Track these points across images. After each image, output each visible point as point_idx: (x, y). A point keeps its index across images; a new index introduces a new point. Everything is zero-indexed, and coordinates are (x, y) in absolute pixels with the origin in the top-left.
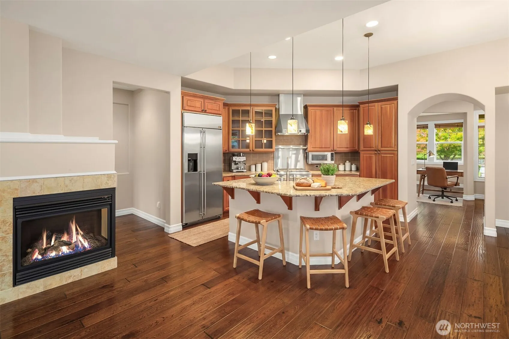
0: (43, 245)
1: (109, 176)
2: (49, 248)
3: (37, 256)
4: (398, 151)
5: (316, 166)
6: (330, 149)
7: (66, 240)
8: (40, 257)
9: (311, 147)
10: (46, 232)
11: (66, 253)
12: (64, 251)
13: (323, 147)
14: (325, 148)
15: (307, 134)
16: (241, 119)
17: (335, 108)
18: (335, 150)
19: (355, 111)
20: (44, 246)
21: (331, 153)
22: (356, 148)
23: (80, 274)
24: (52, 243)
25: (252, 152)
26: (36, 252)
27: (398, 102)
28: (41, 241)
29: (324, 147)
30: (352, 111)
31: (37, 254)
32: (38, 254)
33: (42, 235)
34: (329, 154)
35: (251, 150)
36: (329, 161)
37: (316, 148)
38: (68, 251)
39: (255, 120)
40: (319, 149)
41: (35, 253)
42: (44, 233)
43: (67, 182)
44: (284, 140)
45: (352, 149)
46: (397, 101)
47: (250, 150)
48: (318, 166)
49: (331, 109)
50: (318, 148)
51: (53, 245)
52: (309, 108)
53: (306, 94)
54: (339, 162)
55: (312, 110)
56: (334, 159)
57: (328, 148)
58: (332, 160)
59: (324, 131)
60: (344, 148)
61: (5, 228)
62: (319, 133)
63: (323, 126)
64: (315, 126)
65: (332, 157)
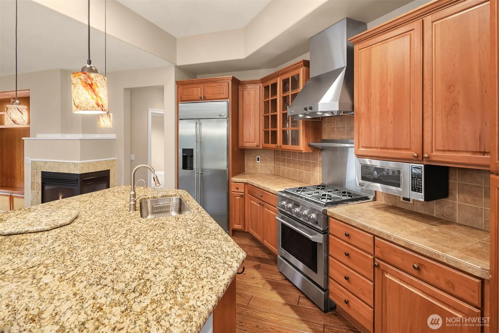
9: (360, 146)
16: (270, 99)
17: (429, 18)
18: (428, 160)
29: (391, 147)
35: (278, 146)
36: (406, 191)
39: (283, 97)
49: (416, 24)
50: (376, 148)
54: (461, 197)
55: (361, 50)
56: (422, 189)
57: (404, 149)
58: (415, 188)
59: (390, 100)
60: (467, 152)
61: (38, 187)
62: (378, 107)
63: (390, 84)
64: (368, 88)
65: (414, 180)
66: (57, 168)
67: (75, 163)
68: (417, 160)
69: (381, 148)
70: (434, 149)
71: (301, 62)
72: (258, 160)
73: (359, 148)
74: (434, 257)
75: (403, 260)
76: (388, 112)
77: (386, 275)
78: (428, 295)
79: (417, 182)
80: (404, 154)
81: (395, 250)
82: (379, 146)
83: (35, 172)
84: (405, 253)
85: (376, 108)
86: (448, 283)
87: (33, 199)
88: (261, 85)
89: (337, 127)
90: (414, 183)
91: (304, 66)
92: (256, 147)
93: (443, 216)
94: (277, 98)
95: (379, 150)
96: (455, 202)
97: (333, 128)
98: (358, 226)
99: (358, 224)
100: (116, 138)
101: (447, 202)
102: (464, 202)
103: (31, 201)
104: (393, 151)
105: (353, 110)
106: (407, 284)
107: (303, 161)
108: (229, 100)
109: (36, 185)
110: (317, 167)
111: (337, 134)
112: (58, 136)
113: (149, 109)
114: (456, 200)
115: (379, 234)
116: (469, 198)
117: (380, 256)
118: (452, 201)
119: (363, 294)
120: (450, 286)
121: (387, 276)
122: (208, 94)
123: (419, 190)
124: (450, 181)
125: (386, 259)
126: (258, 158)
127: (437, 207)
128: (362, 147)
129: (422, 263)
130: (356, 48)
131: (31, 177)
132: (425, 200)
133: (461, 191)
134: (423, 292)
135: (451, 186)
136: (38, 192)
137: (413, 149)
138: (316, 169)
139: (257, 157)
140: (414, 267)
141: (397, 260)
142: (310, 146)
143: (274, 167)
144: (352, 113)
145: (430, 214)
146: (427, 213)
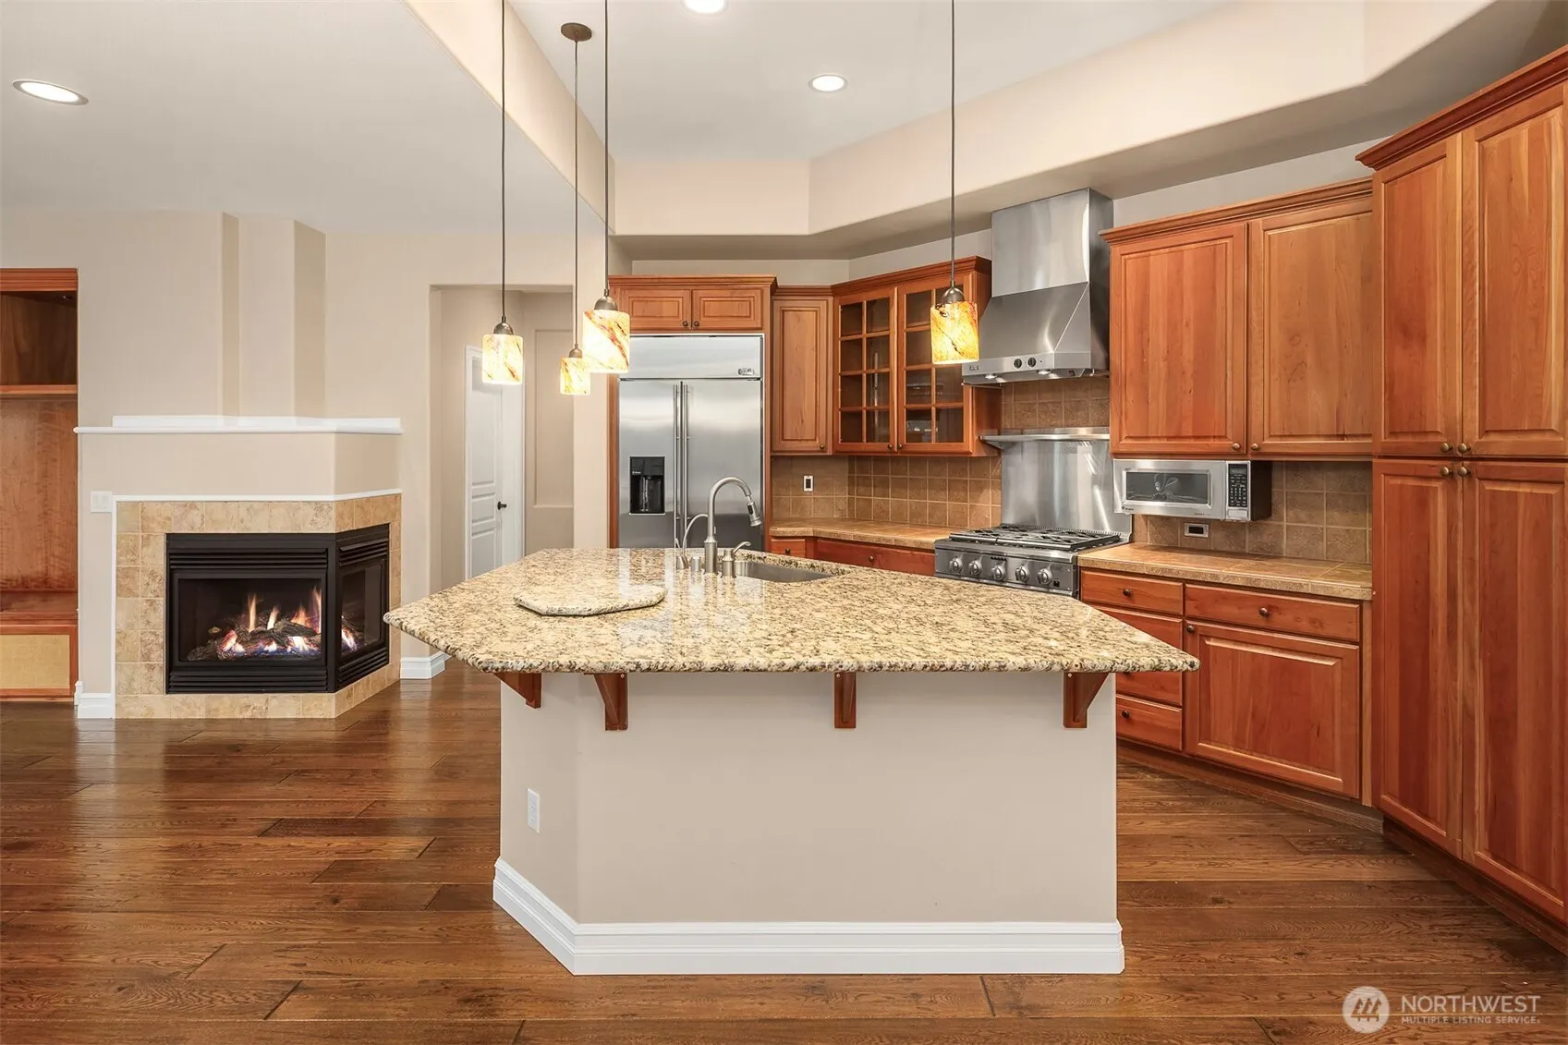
0: (248, 626)
1: (319, 506)
2: (262, 635)
3: (233, 645)
5: (1192, 530)
6: (1228, 443)
7: (303, 624)
8: (240, 649)
9: (1124, 435)
10: (257, 599)
11: (301, 649)
12: (297, 646)
13: (1184, 434)
14: (1194, 438)
16: (864, 335)
17: (1258, 223)
18: (1256, 452)
20: (252, 628)
21: (1233, 466)
23: (264, 708)
24: (271, 625)
26: (231, 636)
28: (243, 616)
31: (233, 640)
32: (237, 641)
33: (247, 602)
34: (1218, 472)
35: (894, 445)
36: (1218, 507)
37: (1147, 438)
38: (307, 648)
41: (228, 639)
42: (251, 602)
43: (243, 513)
47: (889, 448)
48: (1200, 531)
49: (1236, 227)
50: (1158, 438)
51: (272, 629)
52: (1115, 249)
54: (1291, 513)
55: (1127, 256)
56: (1246, 500)
57: (1214, 437)
58: (1236, 500)
59: (1188, 353)
60: (1318, 436)
61: (154, 586)
62: (1162, 364)
63: (1187, 325)
64: (1142, 329)
65: (1234, 488)
66: (242, 521)
67: (316, 502)
68: (1237, 453)
69: (1169, 438)
70: (1266, 435)
71: (972, 260)
72: (808, 486)
73: (1120, 440)
74: (1294, 589)
75: (1239, 608)
76: (1184, 373)
77: (1207, 643)
78: (1282, 650)
79: (1238, 491)
80: (1214, 444)
81: (1225, 597)
82: (1164, 435)
83: (136, 537)
84: (1245, 596)
85: (1158, 367)
86: (1313, 621)
87: (131, 626)
88: (831, 299)
89: (1039, 403)
90: (1234, 494)
91: (975, 269)
92: (818, 451)
93: (1261, 549)
94: (888, 336)
95: (1165, 442)
96: (1281, 523)
97: (1031, 404)
98: (1154, 573)
99: (1153, 569)
100: (401, 431)
101: (1268, 525)
102: (1296, 522)
103: (118, 633)
104: (1192, 442)
105: (1108, 369)
106: (1247, 643)
107: (945, 480)
108: (763, 335)
109: (142, 578)
110: (985, 490)
111: (1040, 417)
112: (218, 423)
113: (468, 347)
114: (1282, 520)
115: (1197, 576)
116: (1303, 515)
117: (1196, 613)
118: (1277, 523)
119: (1162, 688)
120: (1317, 625)
121: (1211, 643)
122: (704, 316)
123: (1242, 504)
124: (1274, 490)
125: (1209, 616)
126: (808, 481)
127: (1251, 536)
128: (1126, 437)
129: (1273, 604)
130: (1116, 251)
131: (119, 555)
132: (1252, 519)
133: (1292, 504)
134: (1274, 648)
135: (1275, 499)
136: (152, 603)
137: (1229, 436)
138: (982, 496)
139: (806, 477)
140: (1262, 613)
141: (1229, 611)
142: (984, 442)
143: (850, 502)
144: (1107, 374)
145: (1240, 550)
146: (1233, 549)
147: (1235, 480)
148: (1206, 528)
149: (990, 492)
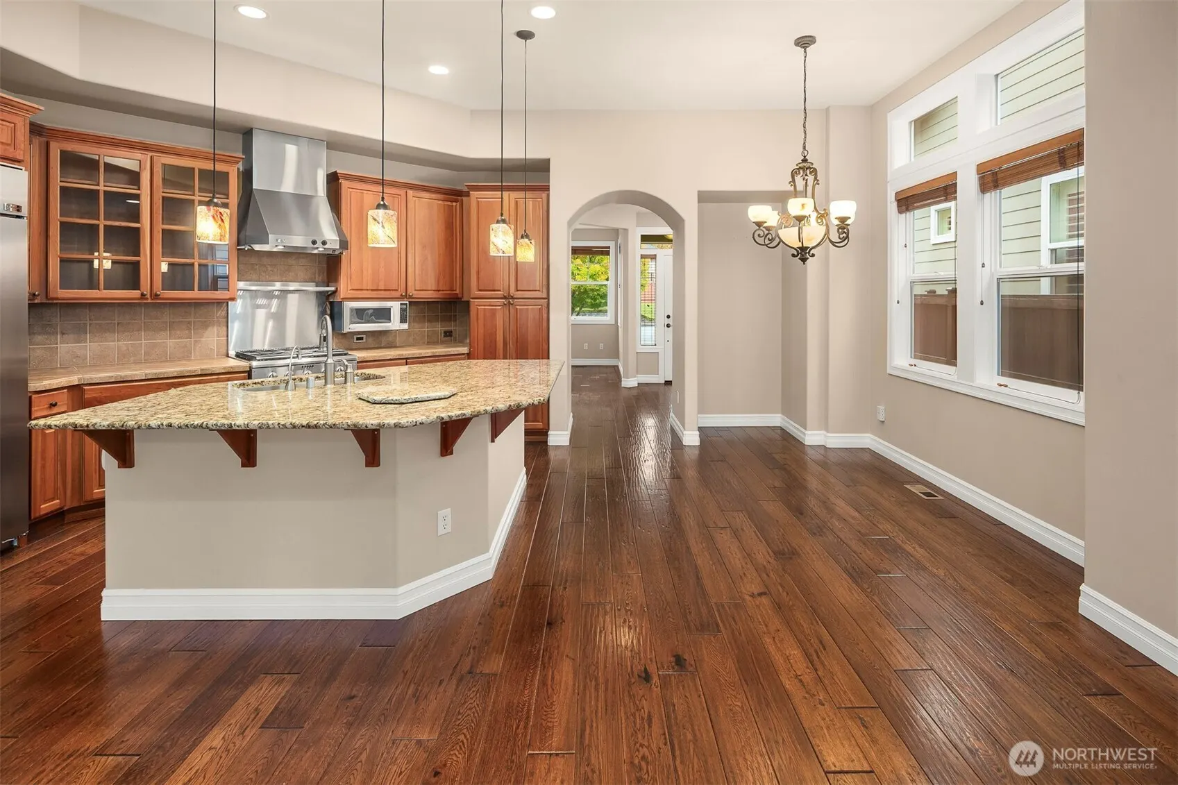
4: (548, 298)
5: (358, 339)
6: (397, 294)
9: (349, 288)
13: (380, 288)
14: (385, 290)
15: (341, 253)
16: (102, 188)
17: (410, 193)
18: (411, 297)
19: (454, 204)
21: (401, 304)
22: (458, 292)
25: (149, 301)
27: (548, 195)
29: (383, 288)
30: (449, 203)
34: (395, 307)
35: (147, 292)
36: (395, 324)
37: (362, 290)
39: (163, 197)
40: (370, 292)
44: (265, 265)
45: (449, 294)
46: (546, 192)
47: (143, 295)
48: (362, 339)
49: (402, 192)
50: (367, 290)
52: (344, 184)
53: (336, 143)
55: (351, 190)
56: (408, 319)
57: (393, 290)
58: (402, 320)
64: (360, 231)
65: (402, 314)
68: (402, 298)
69: (372, 290)
70: (414, 289)
73: (347, 291)
80: (393, 293)
82: (370, 288)
90: (402, 317)
93: (388, 344)
104: (383, 292)
108: (23, 168)
110: (210, 329)
123: (406, 321)
128: (351, 289)
137: (399, 290)
138: (207, 332)
145: (379, 346)
146: (376, 346)
147: (403, 311)
148: (364, 336)
149: (216, 330)
